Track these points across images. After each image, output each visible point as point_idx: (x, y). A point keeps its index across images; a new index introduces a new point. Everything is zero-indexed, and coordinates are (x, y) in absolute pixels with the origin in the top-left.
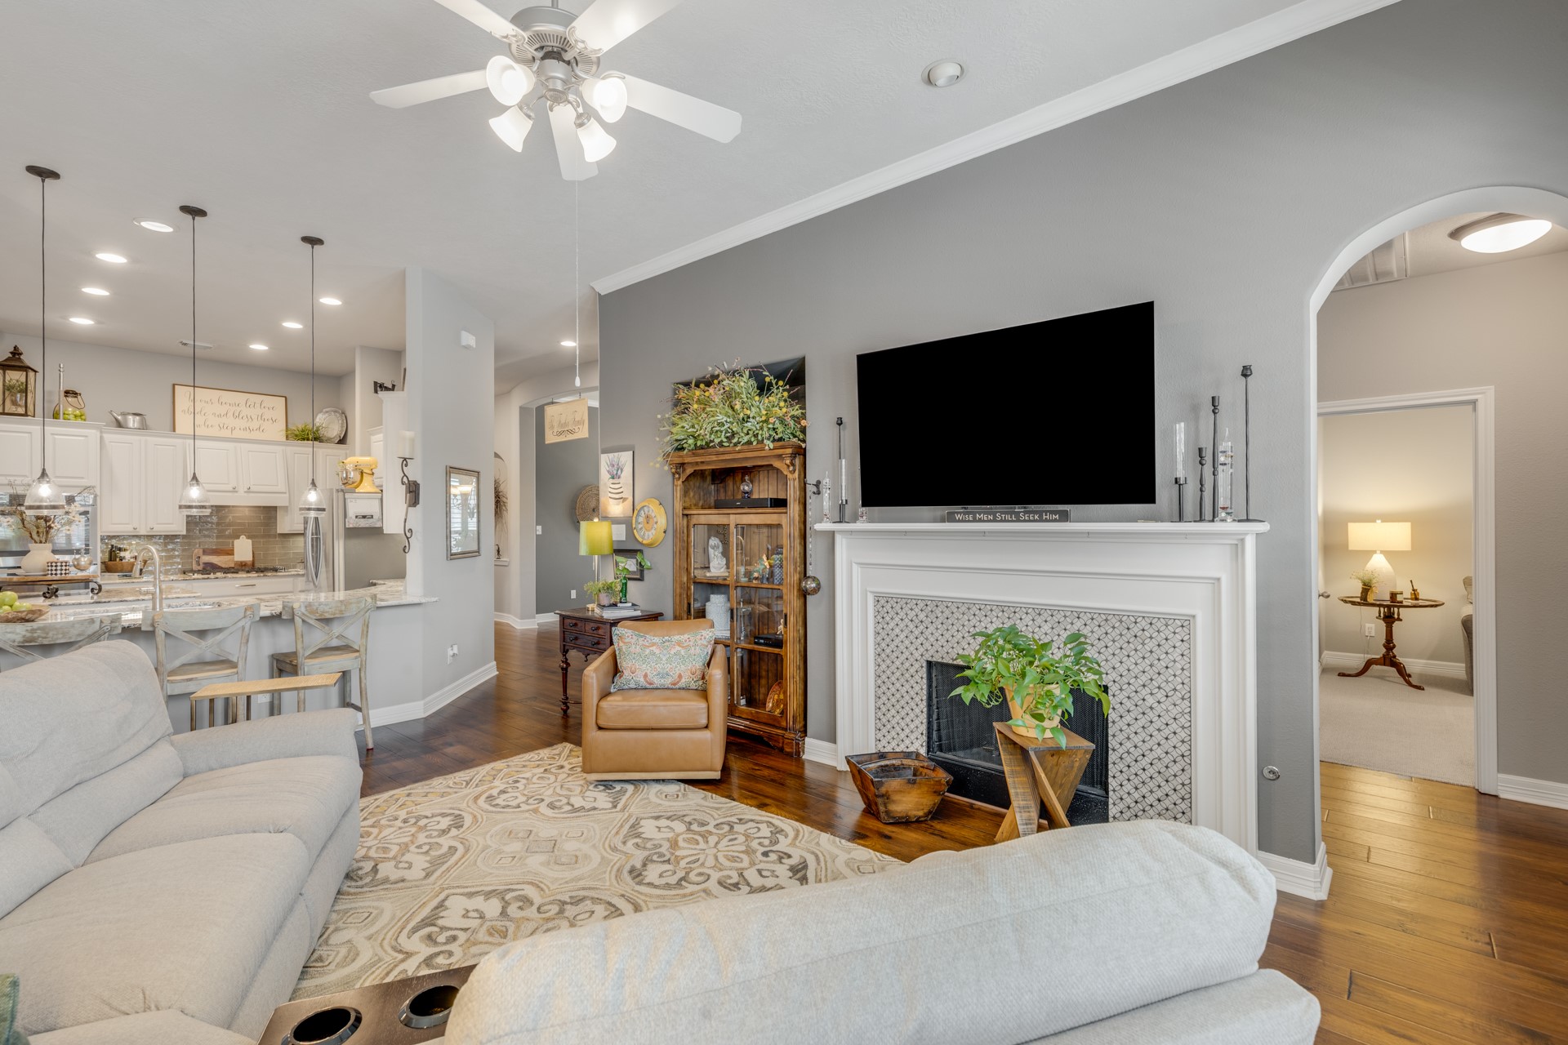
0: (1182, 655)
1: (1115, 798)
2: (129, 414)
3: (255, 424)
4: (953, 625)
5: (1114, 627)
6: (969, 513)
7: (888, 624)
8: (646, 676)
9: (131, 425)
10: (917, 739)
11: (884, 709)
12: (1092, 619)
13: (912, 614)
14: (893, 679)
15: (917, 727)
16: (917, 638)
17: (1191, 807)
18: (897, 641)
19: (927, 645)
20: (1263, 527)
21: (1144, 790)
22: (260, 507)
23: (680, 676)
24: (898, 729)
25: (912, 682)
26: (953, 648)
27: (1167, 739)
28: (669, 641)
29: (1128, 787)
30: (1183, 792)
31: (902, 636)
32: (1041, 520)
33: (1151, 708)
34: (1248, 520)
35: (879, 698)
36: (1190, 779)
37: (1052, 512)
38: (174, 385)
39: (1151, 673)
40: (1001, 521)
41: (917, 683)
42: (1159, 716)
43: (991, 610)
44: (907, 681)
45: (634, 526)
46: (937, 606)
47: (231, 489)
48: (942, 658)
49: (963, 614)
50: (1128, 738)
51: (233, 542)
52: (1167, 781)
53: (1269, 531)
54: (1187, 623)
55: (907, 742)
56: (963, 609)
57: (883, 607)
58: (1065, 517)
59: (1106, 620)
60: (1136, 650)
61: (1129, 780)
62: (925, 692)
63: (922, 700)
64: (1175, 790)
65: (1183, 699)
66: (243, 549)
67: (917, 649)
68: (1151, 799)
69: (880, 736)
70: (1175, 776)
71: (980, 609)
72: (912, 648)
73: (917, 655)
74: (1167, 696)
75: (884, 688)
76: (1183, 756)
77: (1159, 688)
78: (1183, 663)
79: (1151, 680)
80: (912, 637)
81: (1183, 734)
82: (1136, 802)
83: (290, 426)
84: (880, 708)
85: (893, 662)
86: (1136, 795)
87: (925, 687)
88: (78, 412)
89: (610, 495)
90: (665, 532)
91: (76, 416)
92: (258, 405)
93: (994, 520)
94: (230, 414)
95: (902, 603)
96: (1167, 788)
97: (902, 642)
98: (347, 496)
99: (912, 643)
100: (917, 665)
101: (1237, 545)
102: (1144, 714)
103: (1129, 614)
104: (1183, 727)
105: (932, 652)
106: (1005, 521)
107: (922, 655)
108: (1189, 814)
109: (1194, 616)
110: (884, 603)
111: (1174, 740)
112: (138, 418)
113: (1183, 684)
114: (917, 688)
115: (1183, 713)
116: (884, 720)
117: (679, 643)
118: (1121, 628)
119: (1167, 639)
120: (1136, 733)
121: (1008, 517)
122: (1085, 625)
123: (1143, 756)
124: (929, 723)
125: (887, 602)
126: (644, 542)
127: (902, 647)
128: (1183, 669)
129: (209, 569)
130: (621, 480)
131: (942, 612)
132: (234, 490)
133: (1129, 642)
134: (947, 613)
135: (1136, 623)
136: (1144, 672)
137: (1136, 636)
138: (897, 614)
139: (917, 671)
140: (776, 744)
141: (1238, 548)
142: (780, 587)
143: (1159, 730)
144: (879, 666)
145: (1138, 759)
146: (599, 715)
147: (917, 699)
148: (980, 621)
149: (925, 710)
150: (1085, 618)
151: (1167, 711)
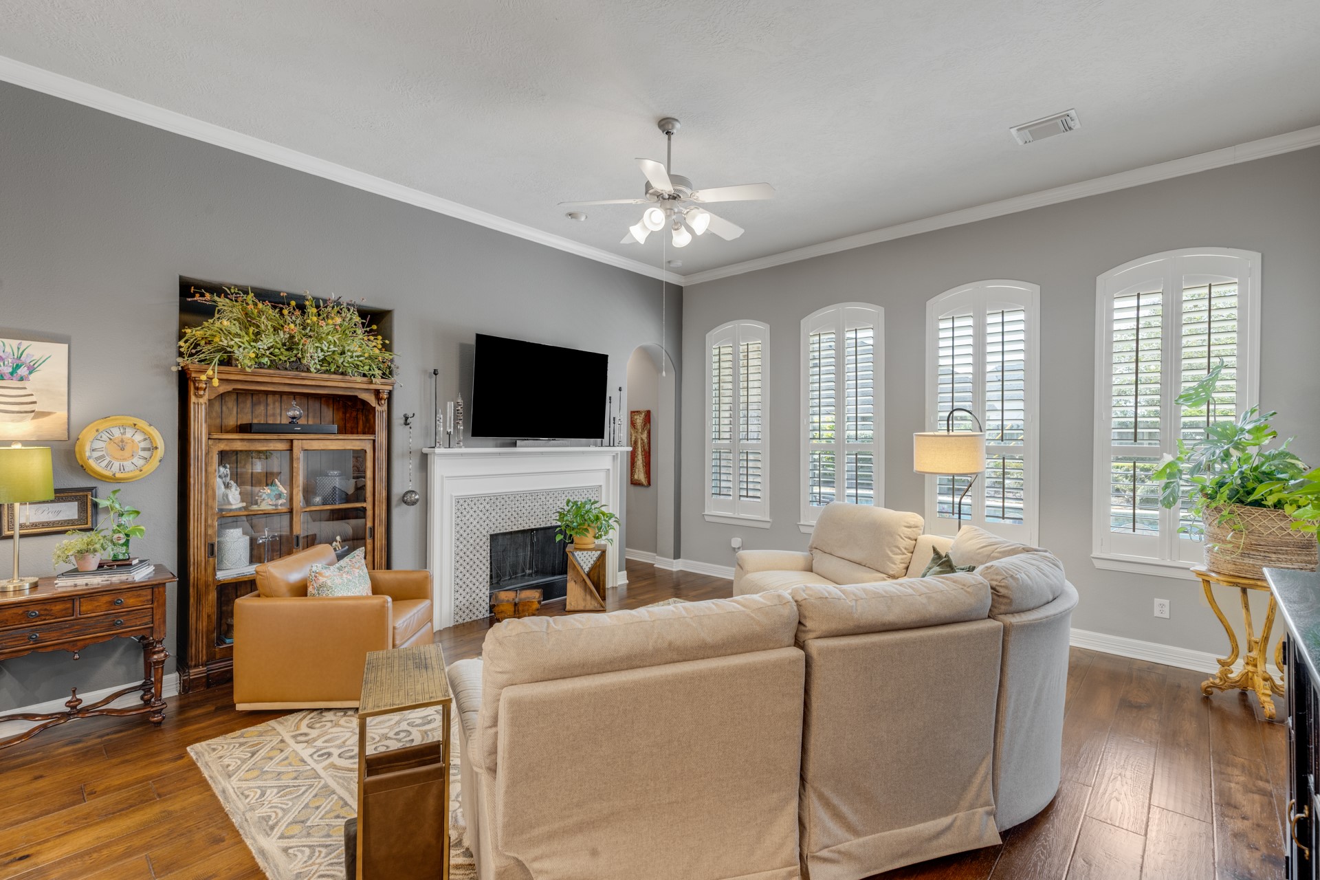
4: (506, 508)
7: (465, 516)
10: (484, 586)
11: (461, 576)
14: (468, 552)
15: (484, 579)
16: (484, 522)
18: (471, 527)
19: (491, 524)
24: (471, 586)
25: (481, 551)
26: (506, 522)
28: (342, 567)
31: (475, 523)
35: (458, 569)
41: (484, 551)
44: (477, 551)
46: (497, 499)
48: (500, 530)
49: (512, 501)
54: (598, 489)
55: (477, 592)
56: (512, 498)
57: (462, 505)
62: (489, 555)
63: (487, 561)
67: (484, 529)
69: (458, 595)
73: (484, 533)
75: (461, 561)
80: (481, 522)
84: (458, 577)
85: (468, 542)
87: (489, 551)
97: (475, 526)
99: (481, 526)
100: (484, 539)
105: (494, 528)
107: (487, 532)
109: (601, 486)
114: (484, 554)
116: (461, 583)
124: (491, 574)
125: (465, 501)
126: (117, 475)
131: (500, 502)
134: (503, 502)
138: (471, 508)
139: (484, 543)
141: (615, 457)
144: (457, 547)
147: (484, 561)
148: (521, 504)
149: (489, 566)
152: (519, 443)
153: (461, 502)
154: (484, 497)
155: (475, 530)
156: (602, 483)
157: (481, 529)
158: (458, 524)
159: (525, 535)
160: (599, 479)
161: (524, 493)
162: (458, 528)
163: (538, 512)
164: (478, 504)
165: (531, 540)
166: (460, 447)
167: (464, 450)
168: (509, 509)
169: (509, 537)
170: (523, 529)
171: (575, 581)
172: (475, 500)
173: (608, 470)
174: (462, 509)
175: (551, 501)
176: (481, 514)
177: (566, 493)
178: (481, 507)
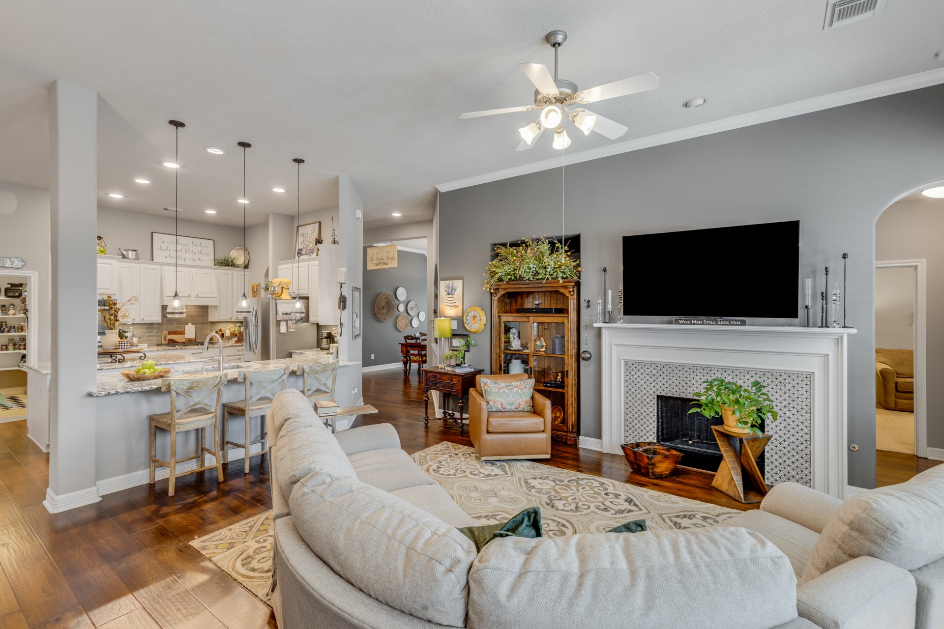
0: (806, 392)
1: (768, 462)
2: (129, 250)
3: (197, 257)
4: (673, 376)
5: (768, 378)
6: (687, 320)
7: (633, 376)
8: (502, 404)
9: (130, 257)
10: (651, 435)
11: (630, 420)
12: (756, 374)
13: (648, 371)
14: (636, 404)
15: (651, 429)
16: (651, 383)
17: (810, 466)
18: (639, 385)
19: (658, 387)
20: (854, 331)
21: (785, 458)
22: (199, 306)
23: (520, 404)
24: (639, 430)
25: (648, 406)
26: (673, 388)
27: (797, 432)
28: (511, 385)
29: (776, 457)
30: (806, 458)
31: (642, 382)
32: (730, 324)
33: (789, 418)
34: (844, 327)
35: (627, 414)
36: (810, 452)
37: (736, 321)
38: (152, 233)
39: (789, 400)
40: (707, 324)
41: (651, 406)
42: (793, 421)
43: (697, 369)
44: (645, 406)
45: (465, 321)
46: (664, 367)
47: (188, 296)
48: (667, 394)
49: (680, 371)
50: (776, 433)
51: (184, 327)
52: (797, 453)
53: (856, 333)
54: (810, 376)
55: (645, 437)
56: (680, 368)
57: (630, 367)
58: (743, 323)
59: (764, 374)
60: (781, 389)
61: (776, 453)
62: (656, 411)
63: (654, 415)
64: (802, 457)
65: (806, 413)
66: (190, 331)
67: (651, 389)
68: (788, 462)
69: (627, 434)
70: (802, 450)
71: (690, 369)
72: (648, 389)
73: (651, 392)
74: (798, 412)
75: (630, 409)
76: (806, 441)
77: (793, 407)
78: (807, 395)
79: (789, 404)
80: (648, 383)
81: (806, 430)
82: (780, 464)
83: (216, 258)
84: (627, 420)
85: (636, 396)
86: (780, 461)
87: (656, 409)
88: (102, 249)
89: (446, 304)
90: (485, 325)
91: (101, 251)
92: (198, 245)
93: (703, 324)
94: (183, 250)
95: (642, 365)
96: (797, 457)
97: (642, 385)
98: (278, 301)
99: (648, 386)
100: (651, 398)
101: (838, 339)
102: (785, 420)
103: (777, 371)
104: (806, 427)
105: (660, 390)
106: (709, 324)
107: (654, 392)
108: (809, 469)
109: (813, 373)
110: (631, 366)
111: (801, 433)
112: (134, 252)
113: (807, 405)
114: (651, 409)
115: (806, 420)
116: (630, 426)
117: (517, 387)
118: (772, 378)
119: (798, 384)
120: (780, 430)
121: (711, 322)
122: (752, 377)
123: (785, 441)
124: (658, 427)
125: (633, 364)
126: (472, 330)
127: (642, 388)
128: (807, 398)
129: (172, 343)
130: (454, 296)
131: (667, 370)
132: (189, 296)
133: (776, 385)
134: (670, 370)
135: (781, 376)
136: (785, 400)
137: (781, 382)
138: (639, 371)
139: (651, 401)
140: (561, 440)
141: (839, 340)
142: (563, 356)
143: (793, 428)
144: (627, 398)
145: (782, 443)
146: (489, 425)
147: (651, 415)
148: (690, 375)
149: (656, 420)
150: (752, 373)
151: (798, 419)
153: (630, 364)
154: (651, 364)
156: (816, 369)
160: (811, 364)
164: (644, 368)
166: (621, 323)
167: (625, 325)
168: (676, 377)
173: (827, 355)
174: (630, 370)
176: (648, 377)
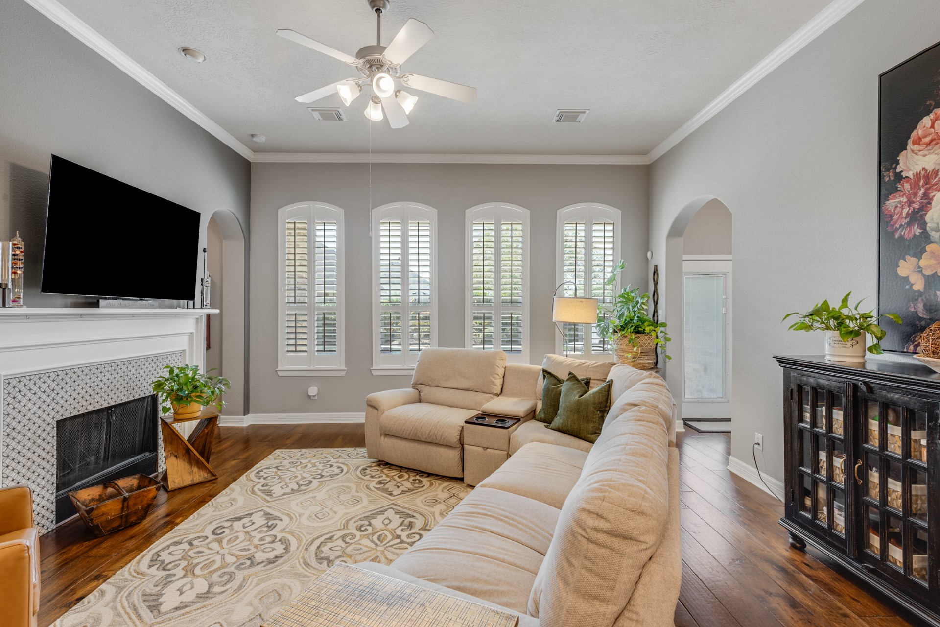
152: (102, 302)
153: (14, 382)
154: (48, 373)
155: (34, 419)
156: (185, 347)
157: (44, 416)
158: (8, 415)
159: (101, 414)
160: (182, 343)
161: (102, 364)
162: (9, 420)
163: (118, 386)
164: (39, 383)
165: (108, 419)
166: (21, 306)
167: (25, 310)
168: (83, 385)
169: (81, 420)
170: (100, 407)
171: (176, 456)
172: (36, 379)
173: (191, 333)
174: (14, 393)
175: (133, 371)
176: (44, 397)
177: (149, 360)
178: (44, 387)
